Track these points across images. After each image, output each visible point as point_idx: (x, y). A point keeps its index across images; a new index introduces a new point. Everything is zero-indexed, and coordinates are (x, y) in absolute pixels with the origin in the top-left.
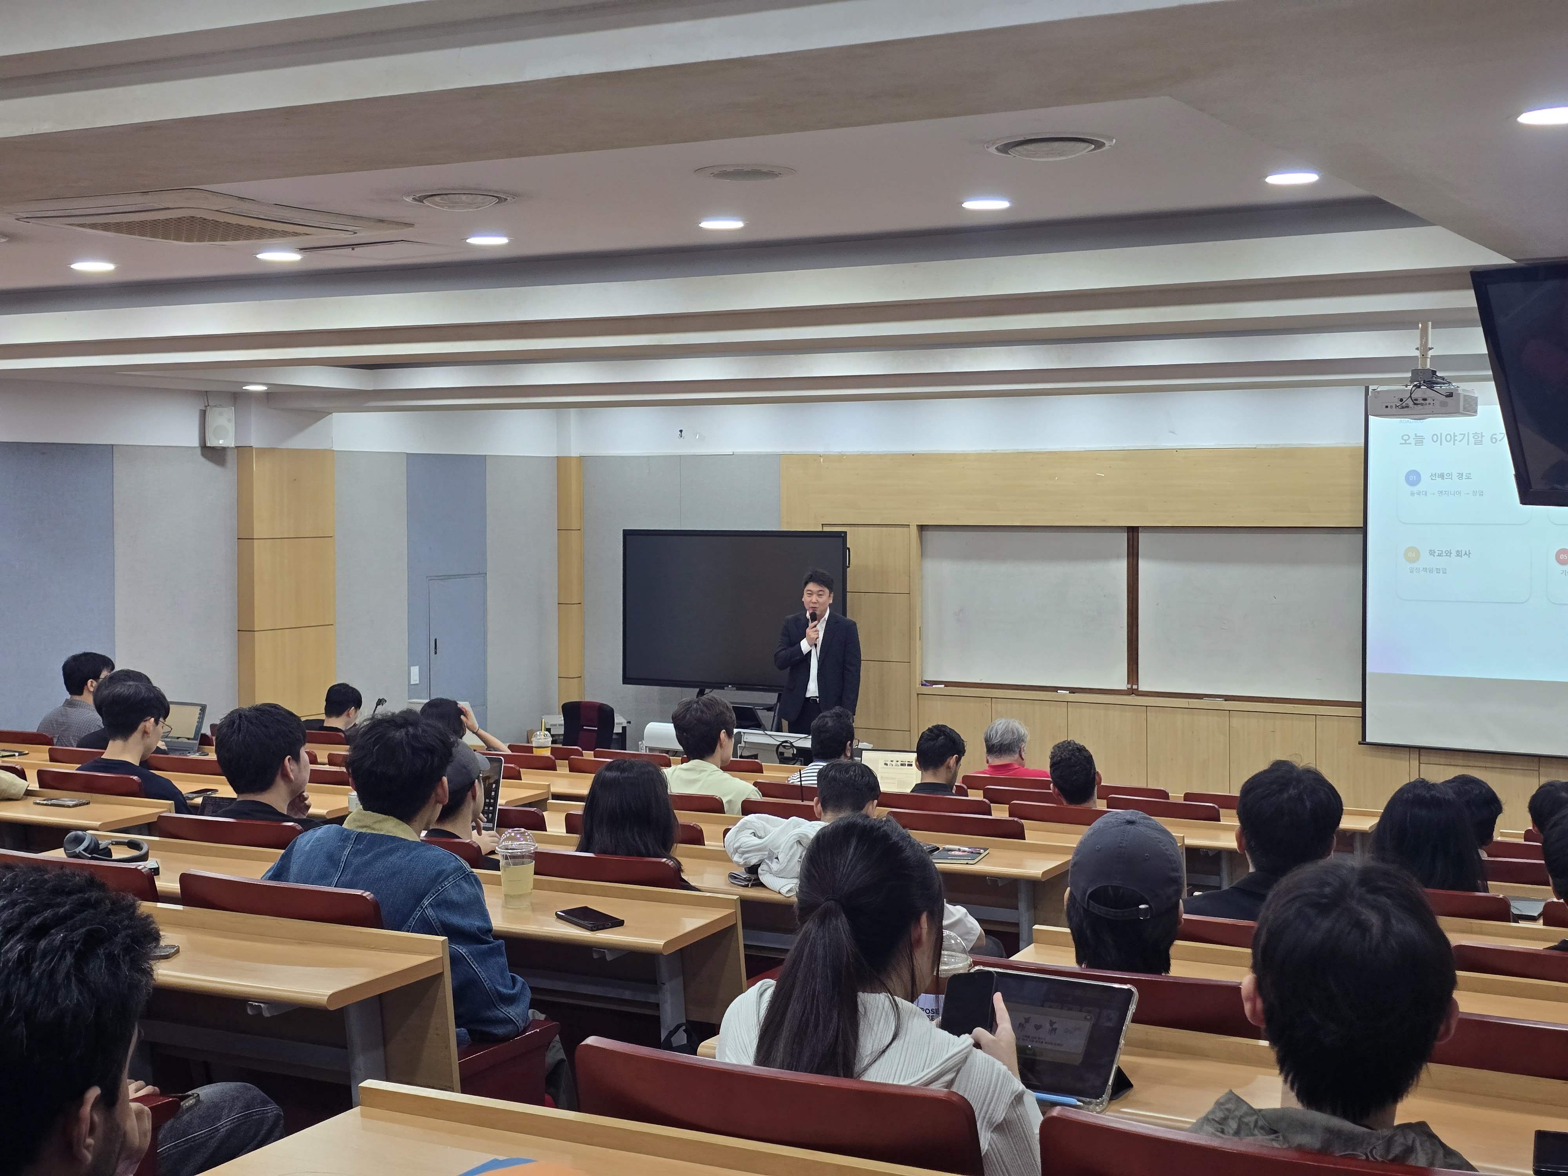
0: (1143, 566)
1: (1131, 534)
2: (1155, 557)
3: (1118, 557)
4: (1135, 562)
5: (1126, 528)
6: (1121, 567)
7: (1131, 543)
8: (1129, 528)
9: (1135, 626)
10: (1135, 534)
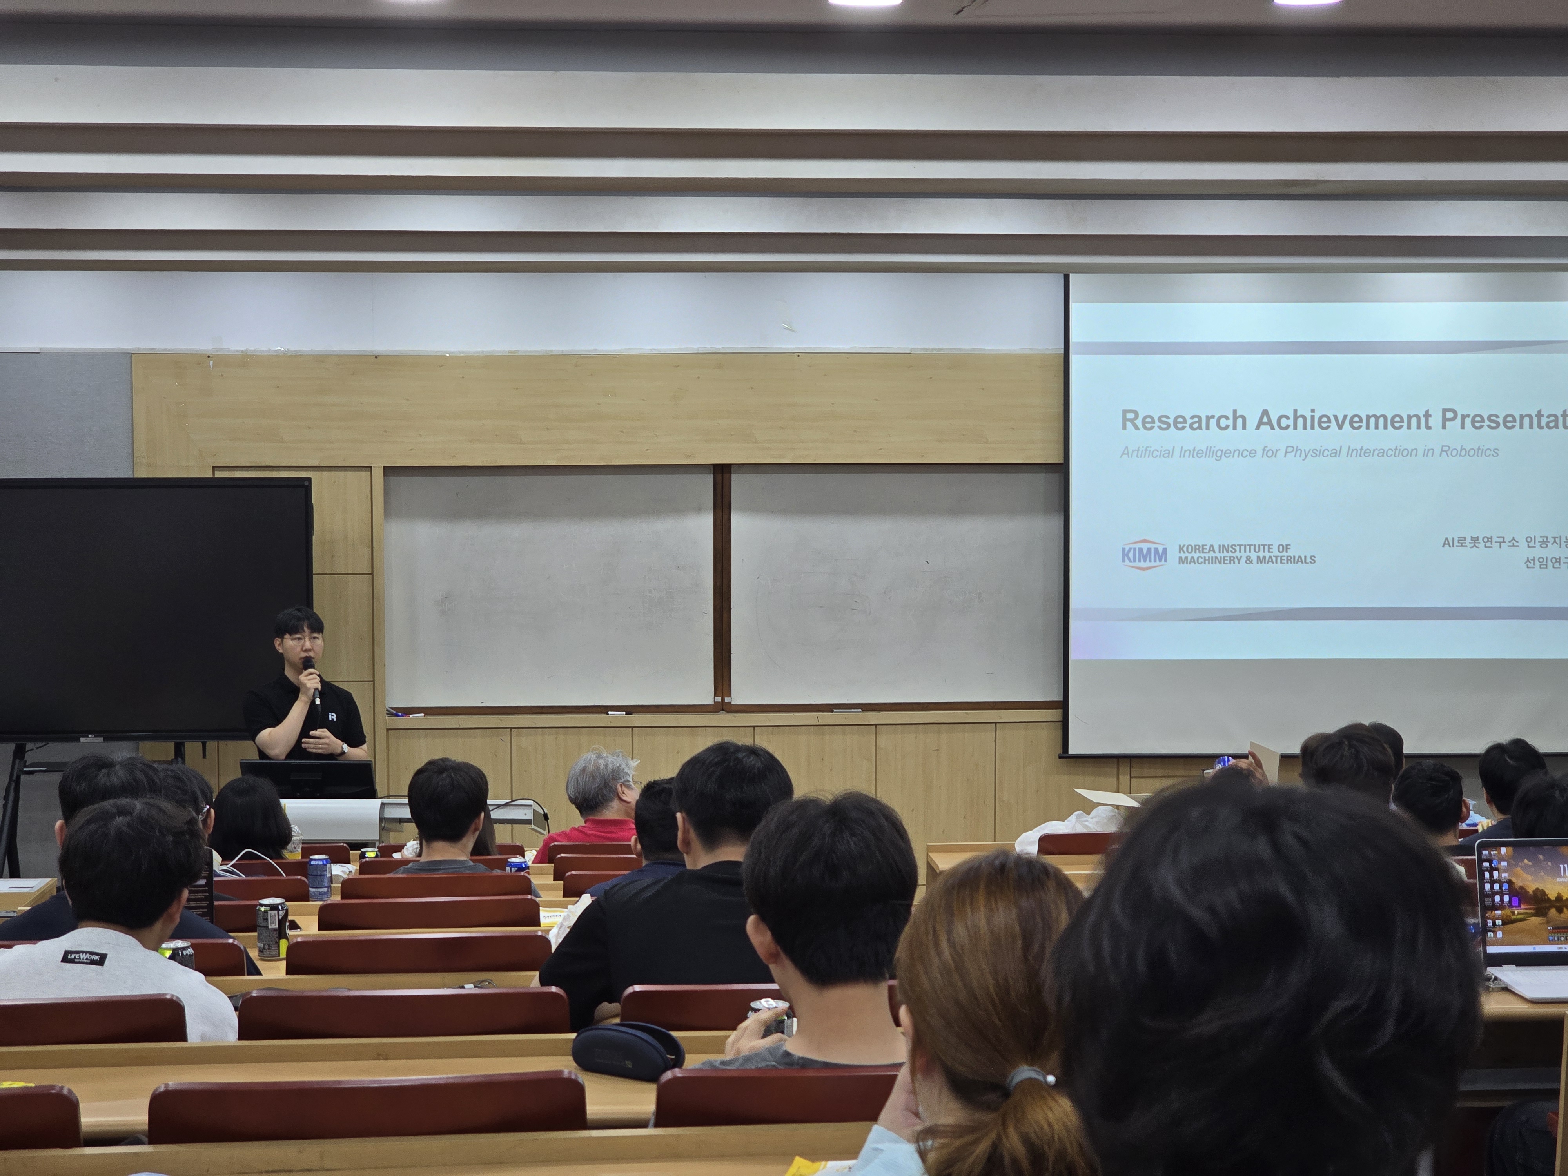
0: (739, 522)
1: (719, 476)
2: (753, 508)
3: (699, 510)
4: (725, 516)
5: (712, 466)
6: (706, 523)
7: (719, 486)
8: (715, 466)
9: (725, 612)
10: (726, 475)
